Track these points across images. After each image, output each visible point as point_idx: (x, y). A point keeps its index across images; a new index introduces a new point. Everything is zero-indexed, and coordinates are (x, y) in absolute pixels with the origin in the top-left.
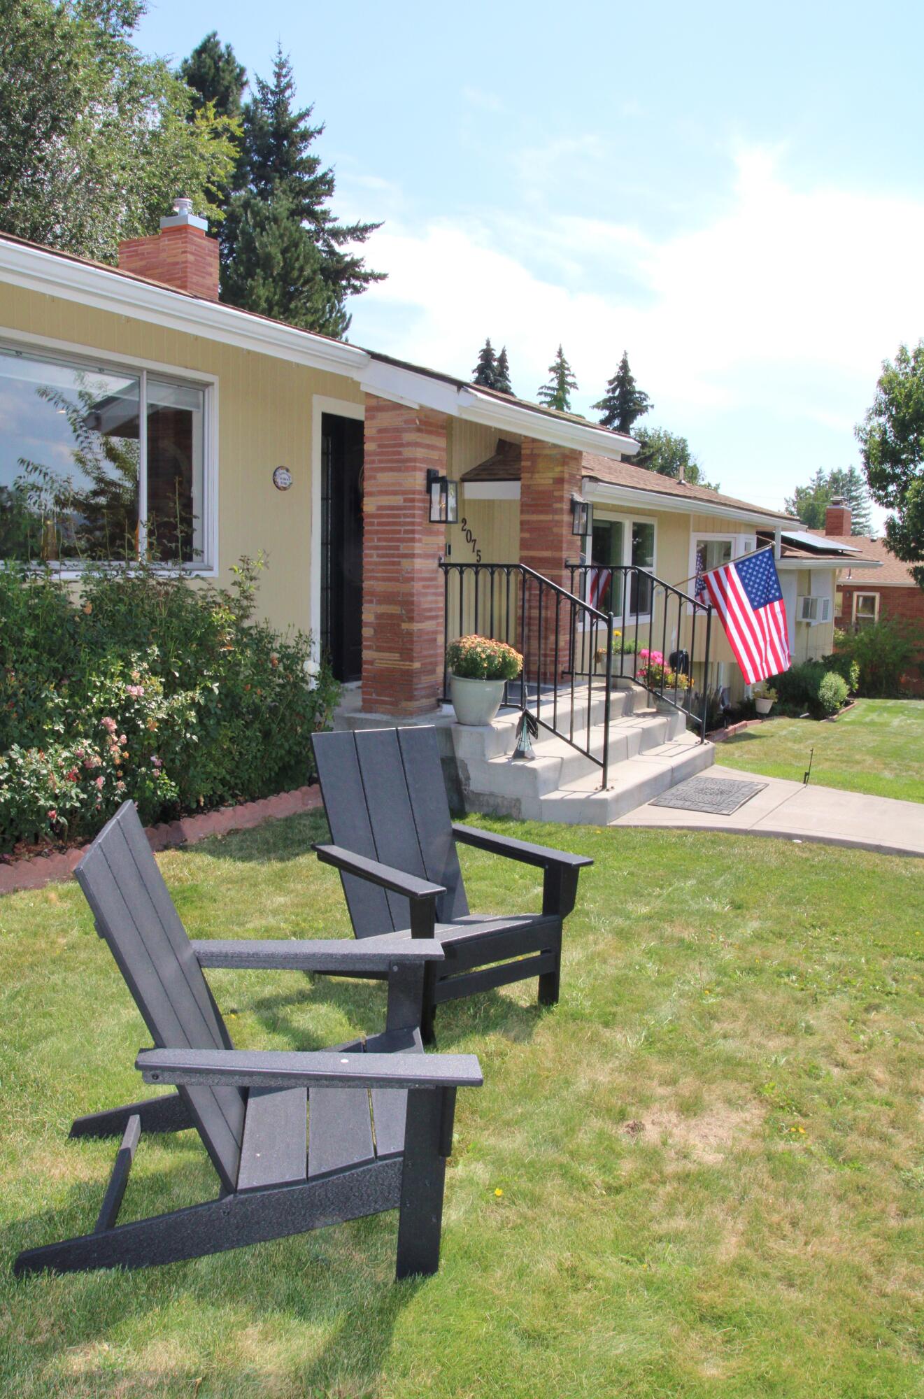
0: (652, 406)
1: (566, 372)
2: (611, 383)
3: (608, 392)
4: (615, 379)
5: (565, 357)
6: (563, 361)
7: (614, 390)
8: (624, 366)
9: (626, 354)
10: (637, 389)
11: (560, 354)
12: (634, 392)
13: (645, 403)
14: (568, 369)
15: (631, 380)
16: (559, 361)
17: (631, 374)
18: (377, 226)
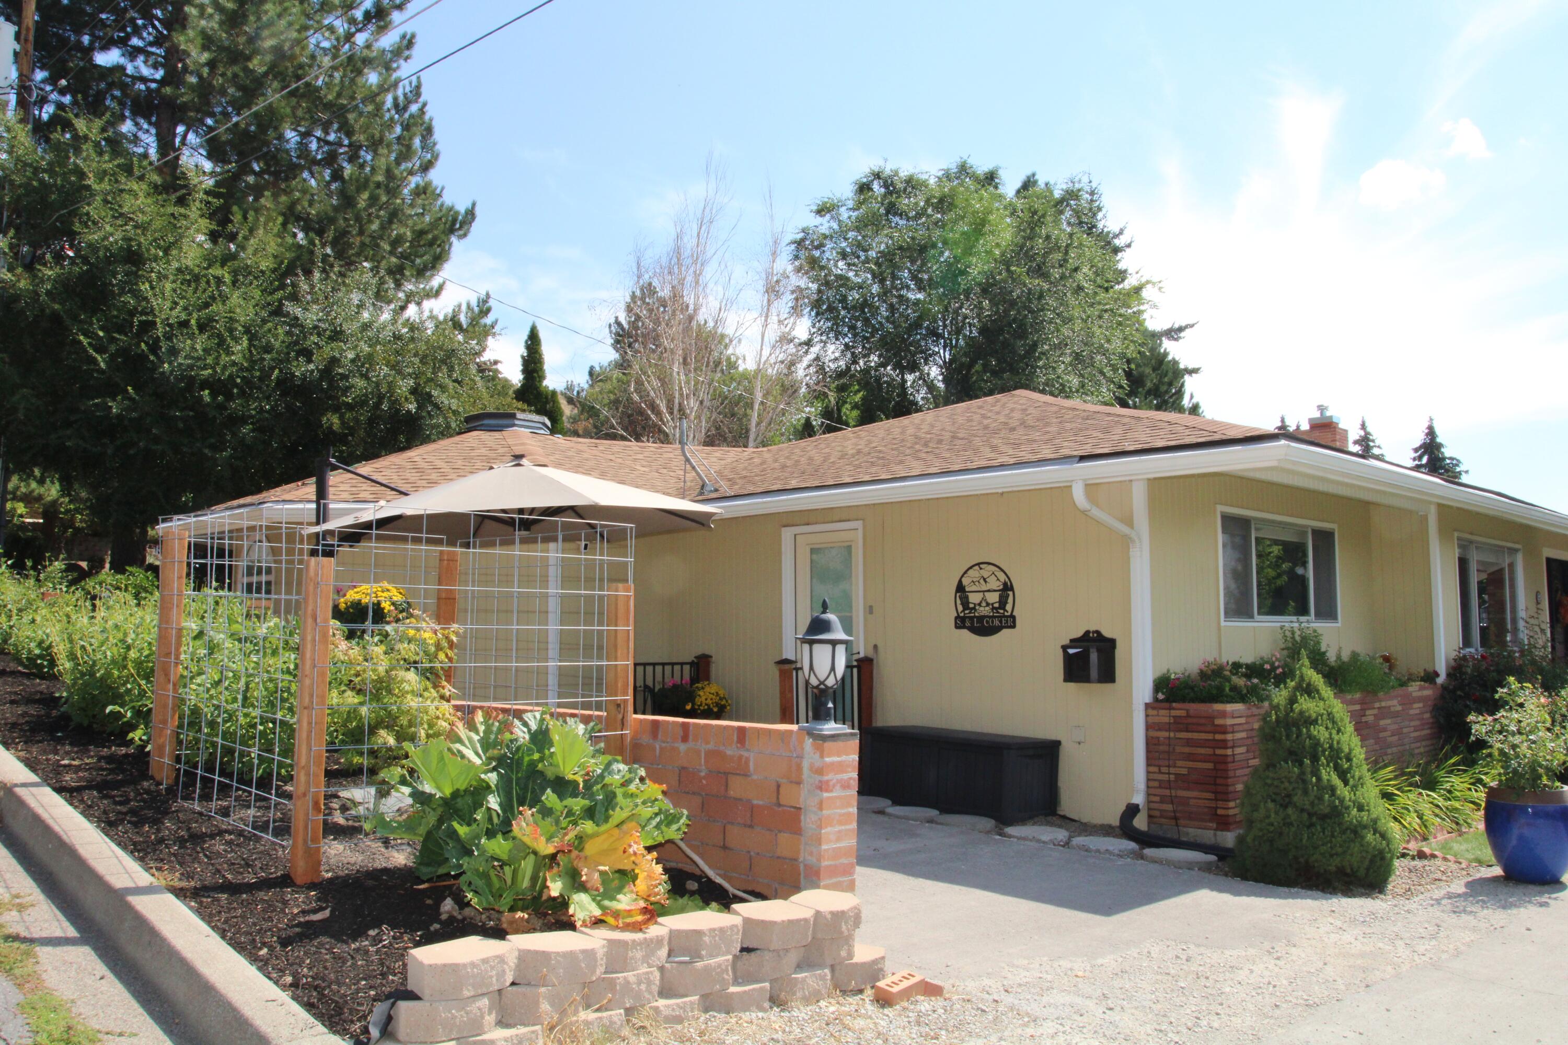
0: (1467, 472)
1: (1371, 444)
2: (1416, 450)
3: (1414, 459)
4: (1421, 447)
5: (1369, 429)
6: (1367, 434)
7: (1420, 458)
8: (1431, 432)
9: (1431, 420)
10: (1447, 455)
11: (1363, 426)
12: (1444, 459)
13: (1458, 469)
14: (1373, 441)
15: (1440, 446)
16: (1362, 433)
17: (1438, 440)
18: (1192, 326)
